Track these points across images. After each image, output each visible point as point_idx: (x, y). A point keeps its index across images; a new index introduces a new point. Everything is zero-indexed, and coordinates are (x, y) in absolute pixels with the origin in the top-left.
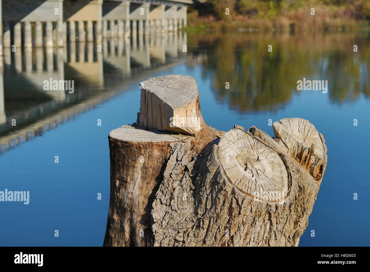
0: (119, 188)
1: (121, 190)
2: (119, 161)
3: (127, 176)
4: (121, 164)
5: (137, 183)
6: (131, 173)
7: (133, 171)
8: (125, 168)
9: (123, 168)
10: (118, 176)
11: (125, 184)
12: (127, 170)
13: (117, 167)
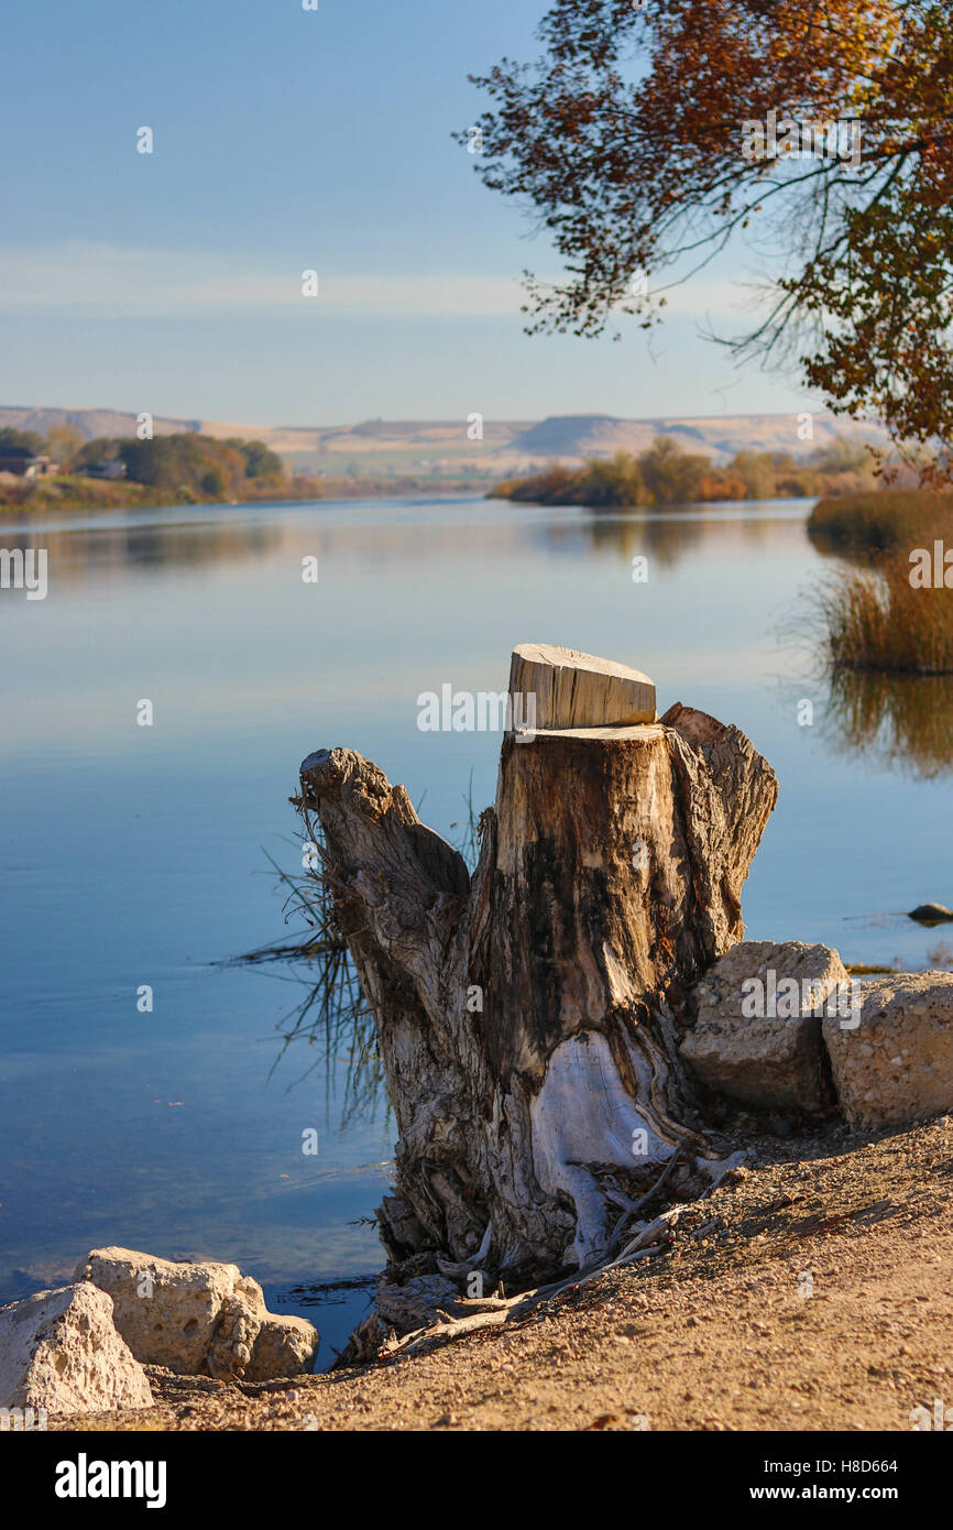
0: (622, 815)
1: (625, 818)
2: (619, 772)
3: (635, 794)
4: (623, 776)
5: (653, 800)
6: (641, 787)
7: (645, 784)
8: (631, 782)
9: (627, 783)
10: (616, 798)
11: (633, 807)
12: (635, 783)
13: (615, 783)
